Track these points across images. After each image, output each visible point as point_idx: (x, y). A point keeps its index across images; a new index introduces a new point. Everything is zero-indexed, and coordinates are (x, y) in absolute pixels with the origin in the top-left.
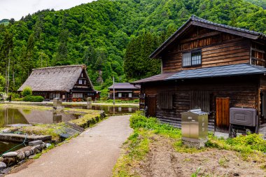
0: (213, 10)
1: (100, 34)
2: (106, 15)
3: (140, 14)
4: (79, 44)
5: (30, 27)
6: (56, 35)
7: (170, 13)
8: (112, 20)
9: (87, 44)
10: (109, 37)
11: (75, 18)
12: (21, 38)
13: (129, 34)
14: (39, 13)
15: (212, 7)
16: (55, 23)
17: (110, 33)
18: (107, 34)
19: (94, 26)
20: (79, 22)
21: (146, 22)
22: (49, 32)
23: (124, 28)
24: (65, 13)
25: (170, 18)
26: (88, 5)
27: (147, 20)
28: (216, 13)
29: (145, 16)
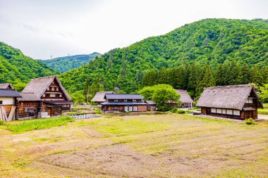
0: (228, 38)
1: (147, 61)
2: (152, 47)
3: (176, 44)
4: (133, 69)
5: (106, 60)
6: (121, 64)
7: (196, 42)
8: (156, 50)
9: (138, 68)
10: (153, 62)
11: (132, 52)
12: (101, 67)
13: (167, 59)
14: (111, 51)
16: (120, 57)
17: (154, 59)
18: (152, 60)
19: (143, 56)
20: (134, 54)
21: (179, 50)
22: (117, 62)
23: (164, 55)
24: (126, 50)
25: (197, 46)
26: (140, 42)
27: (180, 48)
28: (230, 40)
29: (180, 45)
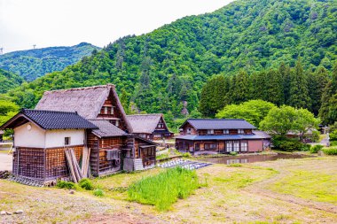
0: (326, 19)
1: (185, 58)
2: (192, 35)
3: (234, 29)
4: (161, 72)
5: (111, 57)
6: (138, 63)
7: (270, 26)
8: (199, 39)
9: (171, 71)
10: (195, 60)
11: (157, 43)
12: (103, 69)
13: (219, 55)
14: (120, 41)
15: (325, 16)
16: (137, 51)
17: (197, 56)
18: (193, 57)
19: (180, 50)
20: (162, 46)
21: (240, 39)
22: (131, 61)
23: (214, 48)
24: (147, 38)
25: (271, 33)
26: (170, 25)
27: (241, 36)
28: (330, 23)
29: (240, 31)
